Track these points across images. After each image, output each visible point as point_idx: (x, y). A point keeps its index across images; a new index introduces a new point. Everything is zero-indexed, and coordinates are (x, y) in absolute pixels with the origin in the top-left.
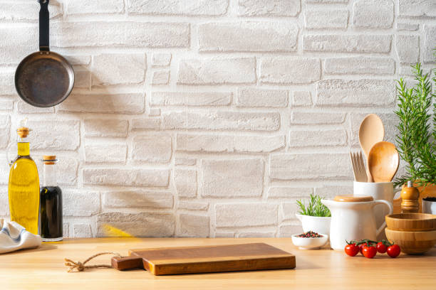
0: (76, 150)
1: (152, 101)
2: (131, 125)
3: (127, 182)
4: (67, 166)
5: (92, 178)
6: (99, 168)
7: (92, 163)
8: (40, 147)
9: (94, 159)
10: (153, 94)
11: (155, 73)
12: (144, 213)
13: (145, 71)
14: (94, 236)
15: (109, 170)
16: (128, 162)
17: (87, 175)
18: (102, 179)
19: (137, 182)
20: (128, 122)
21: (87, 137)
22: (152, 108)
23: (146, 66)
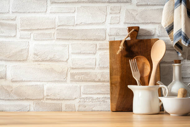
0: (67, 61)
1: (110, 33)
2: (98, 47)
3: (95, 80)
4: (61, 71)
5: (76, 77)
6: (80, 71)
7: (75, 68)
8: (46, 59)
9: (77, 66)
10: (111, 29)
11: (111, 17)
12: (105, 97)
13: (106, 16)
14: (76, 110)
15: (86, 73)
16: (96, 68)
17: (73, 75)
18: (81, 77)
19: (101, 79)
20: (96, 44)
21: (72, 53)
22: (110, 37)
23: (107, 13)
